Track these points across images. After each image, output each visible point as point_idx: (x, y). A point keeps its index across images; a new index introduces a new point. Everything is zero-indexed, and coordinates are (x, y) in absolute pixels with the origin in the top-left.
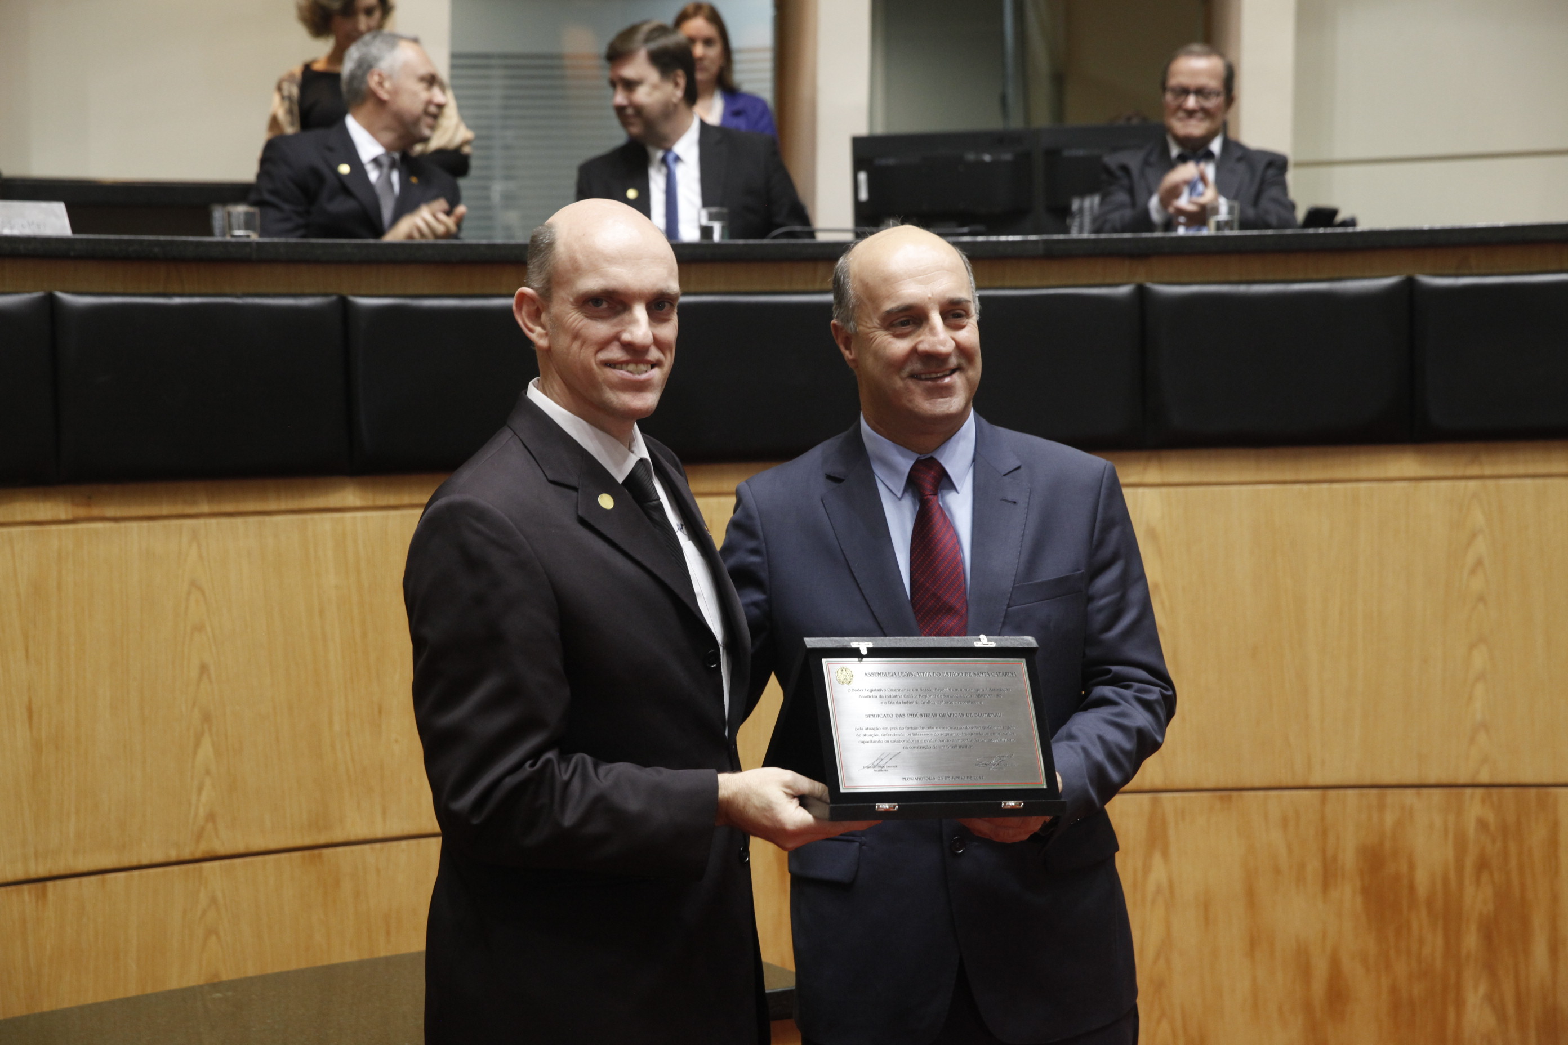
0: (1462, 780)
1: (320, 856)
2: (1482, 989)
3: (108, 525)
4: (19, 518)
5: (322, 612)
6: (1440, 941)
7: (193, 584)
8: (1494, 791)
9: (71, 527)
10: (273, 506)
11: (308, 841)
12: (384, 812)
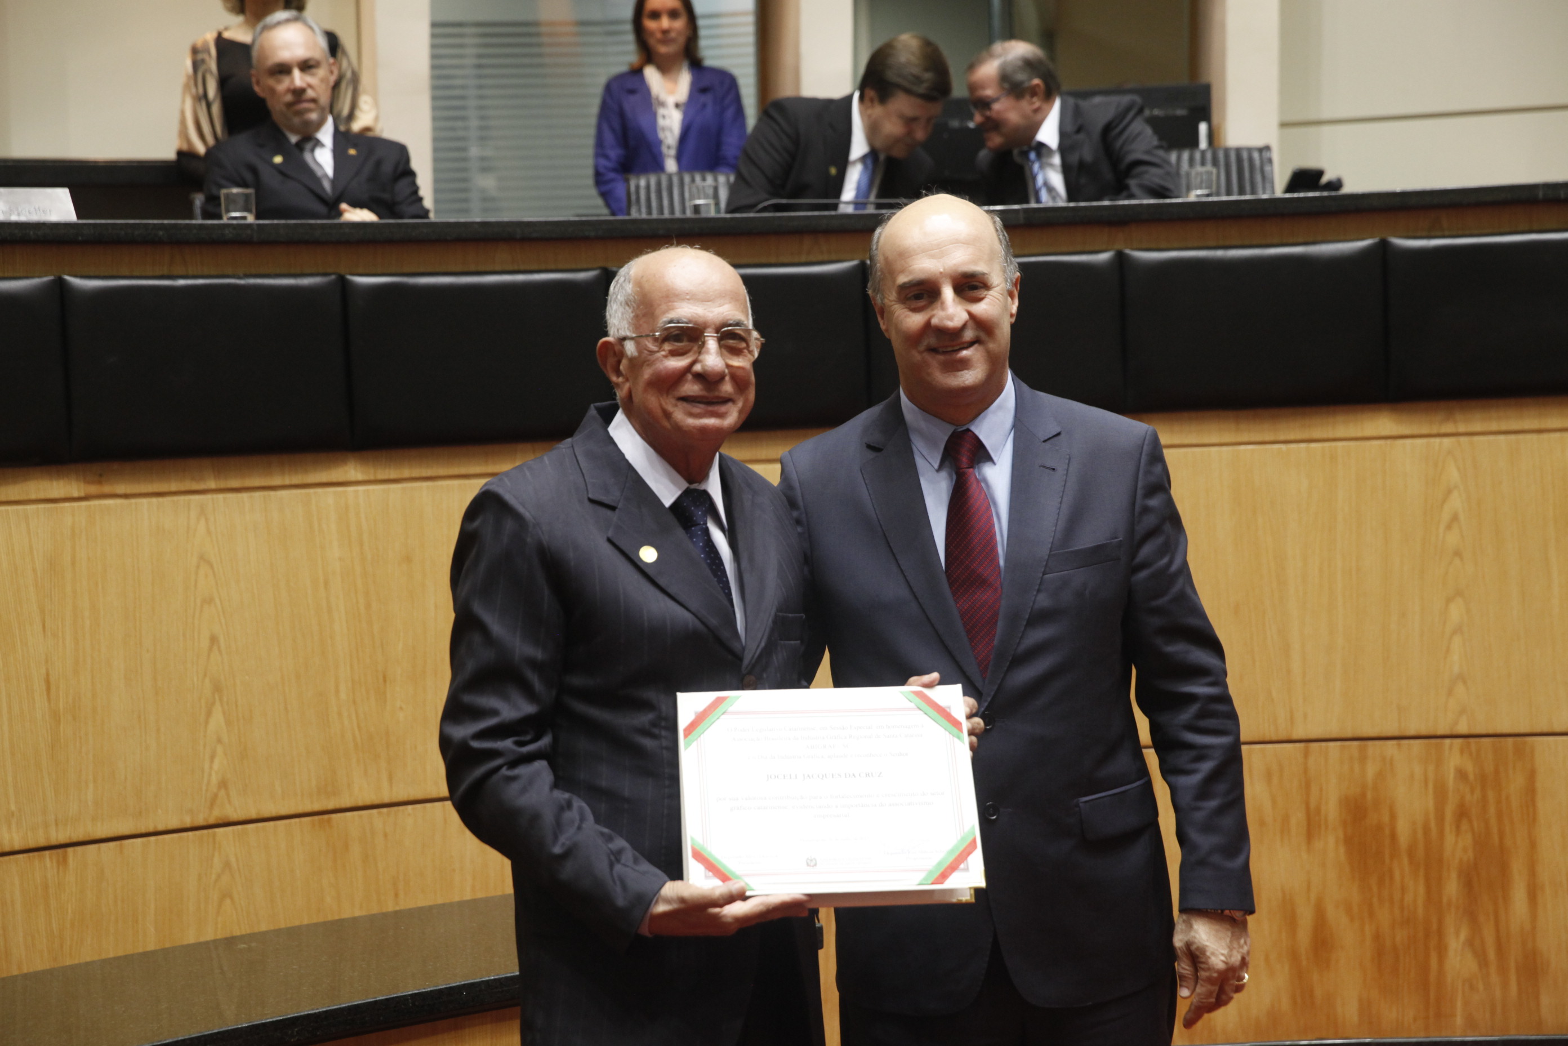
0: (1440, 732)
1: (329, 821)
2: (1463, 936)
3: (119, 501)
4: (33, 497)
5: (326, 583)
6: (1421, 890)
7: (202, 558)
8: (1472, 740)
9: (84, 504)
10: (277, 481)
11: (317, 807)
12: (390, 778)
